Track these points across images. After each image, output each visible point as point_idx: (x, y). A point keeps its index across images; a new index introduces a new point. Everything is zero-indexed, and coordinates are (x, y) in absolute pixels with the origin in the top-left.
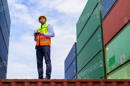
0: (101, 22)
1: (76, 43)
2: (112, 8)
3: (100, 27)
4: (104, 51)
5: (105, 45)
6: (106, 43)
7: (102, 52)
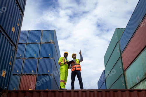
0: (121, 55)
1: (104, 70)
2: (128, 45)
3: (120, 58)
4: (124, 75)
5: (125, 71)
6: (125, 69)
7: (123, 75)
